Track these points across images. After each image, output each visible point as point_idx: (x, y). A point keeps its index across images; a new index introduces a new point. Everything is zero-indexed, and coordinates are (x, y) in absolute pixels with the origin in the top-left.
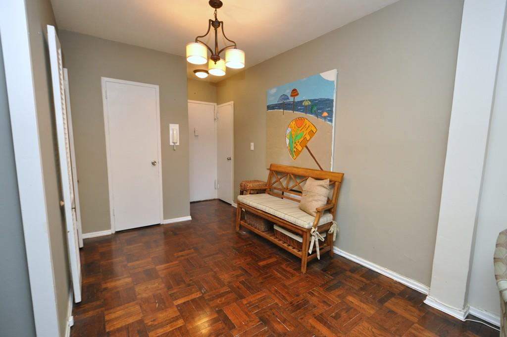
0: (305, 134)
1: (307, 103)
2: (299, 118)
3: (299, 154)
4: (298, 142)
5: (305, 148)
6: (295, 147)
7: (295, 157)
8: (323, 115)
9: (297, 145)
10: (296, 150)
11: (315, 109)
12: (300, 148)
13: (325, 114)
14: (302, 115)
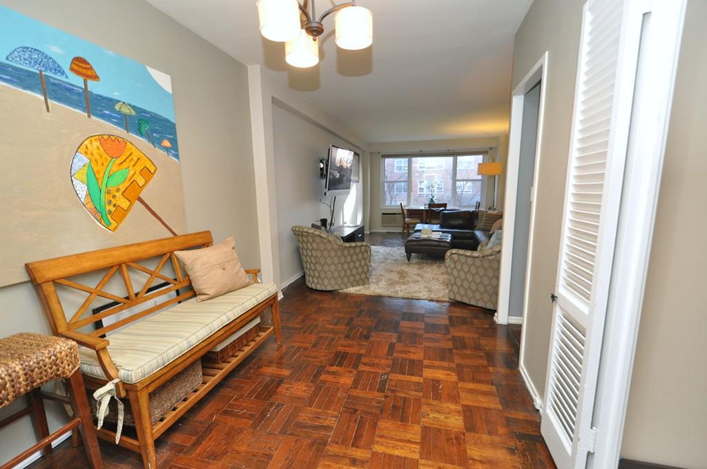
0: (132, 173)
1: (126, 110)
2: (109, 136)
3: (124, 216)
4: (118, 190)
5: (137, 201)
6: (110, 202)
7: (114, 224)
8: (163, 144)
9: (114, 196)
10: (113, 209)
11: (146, 128)
12: (124, 204)
13: (166, 143)
14: (119, 131)
